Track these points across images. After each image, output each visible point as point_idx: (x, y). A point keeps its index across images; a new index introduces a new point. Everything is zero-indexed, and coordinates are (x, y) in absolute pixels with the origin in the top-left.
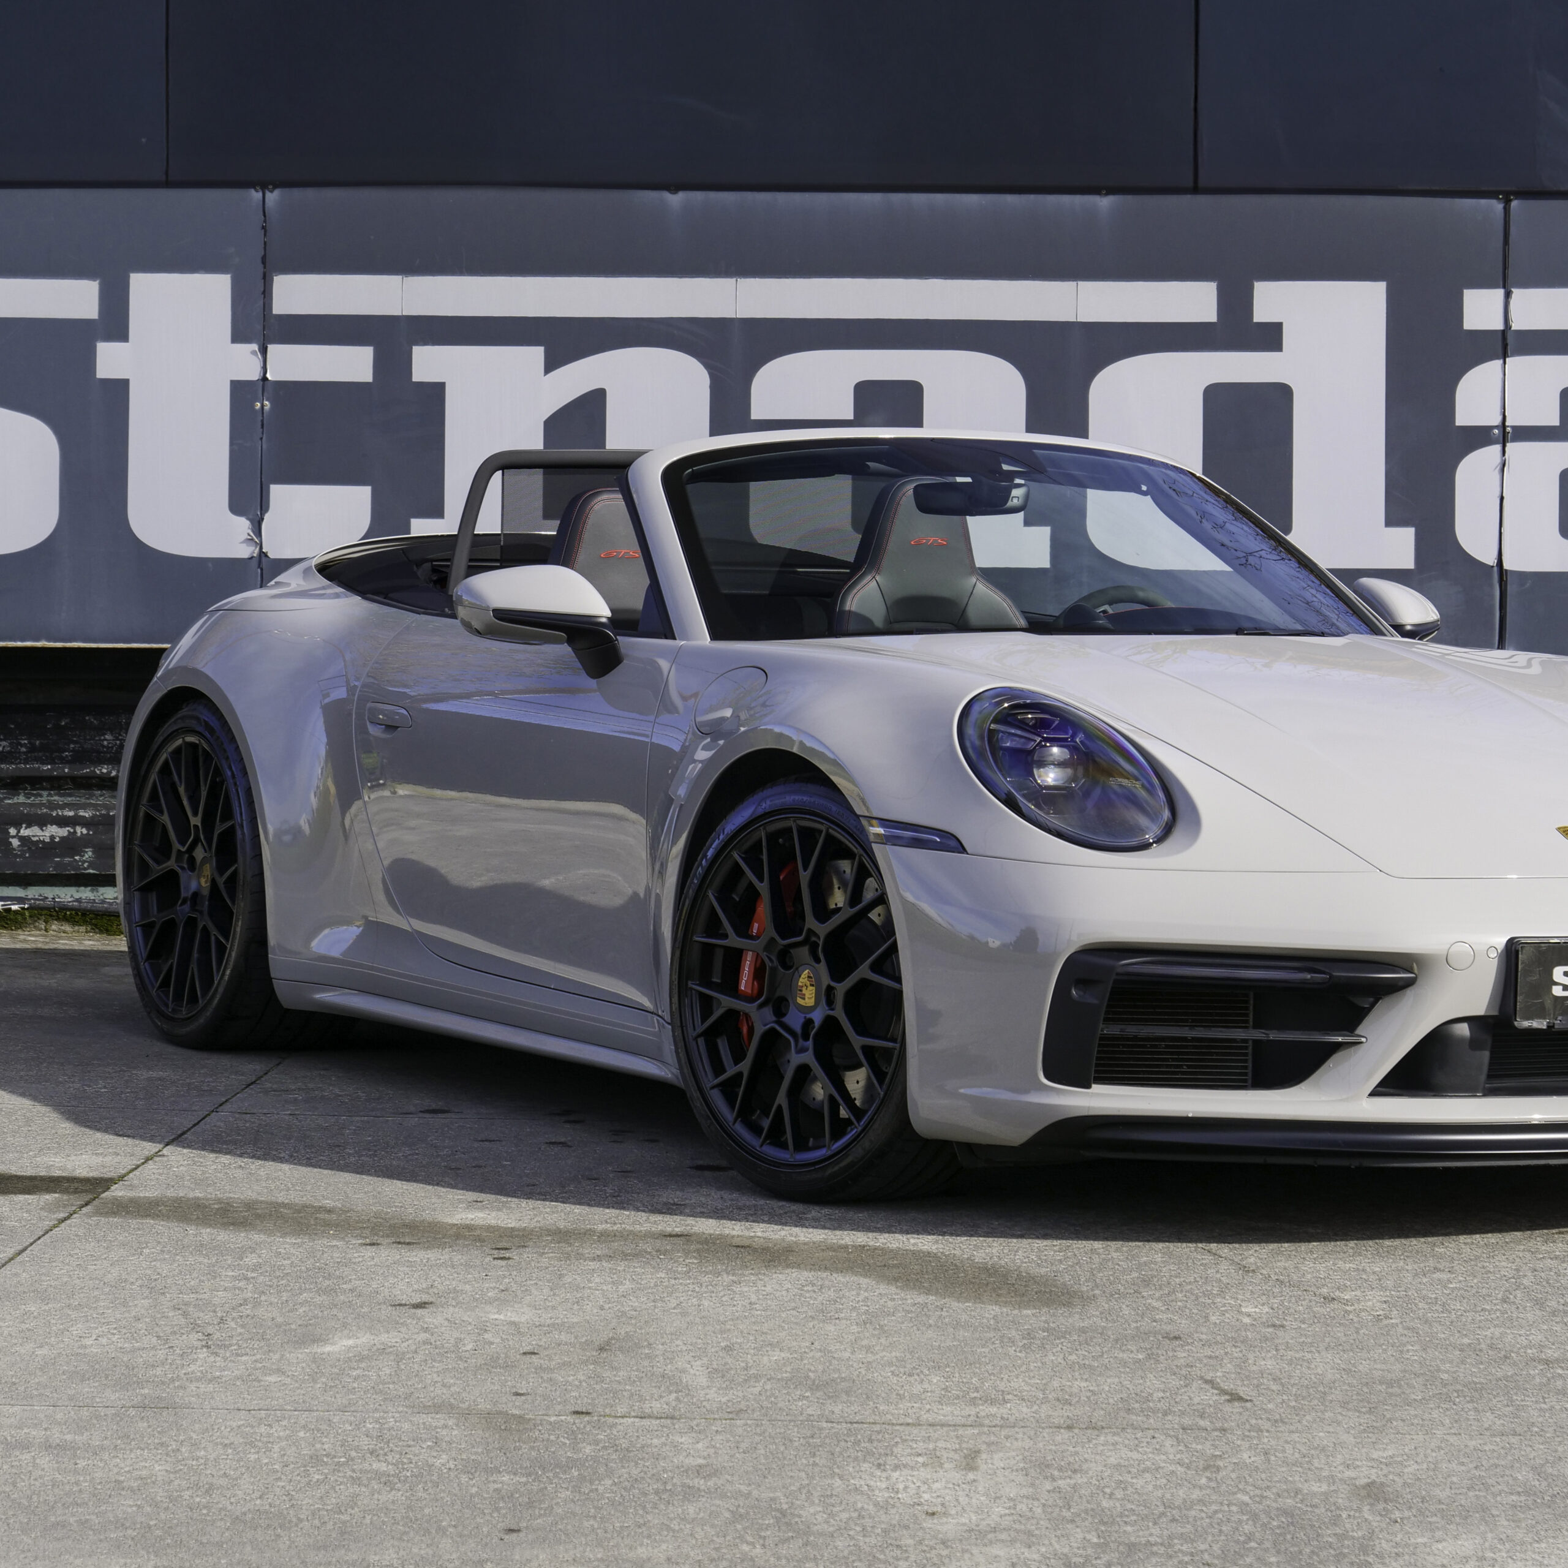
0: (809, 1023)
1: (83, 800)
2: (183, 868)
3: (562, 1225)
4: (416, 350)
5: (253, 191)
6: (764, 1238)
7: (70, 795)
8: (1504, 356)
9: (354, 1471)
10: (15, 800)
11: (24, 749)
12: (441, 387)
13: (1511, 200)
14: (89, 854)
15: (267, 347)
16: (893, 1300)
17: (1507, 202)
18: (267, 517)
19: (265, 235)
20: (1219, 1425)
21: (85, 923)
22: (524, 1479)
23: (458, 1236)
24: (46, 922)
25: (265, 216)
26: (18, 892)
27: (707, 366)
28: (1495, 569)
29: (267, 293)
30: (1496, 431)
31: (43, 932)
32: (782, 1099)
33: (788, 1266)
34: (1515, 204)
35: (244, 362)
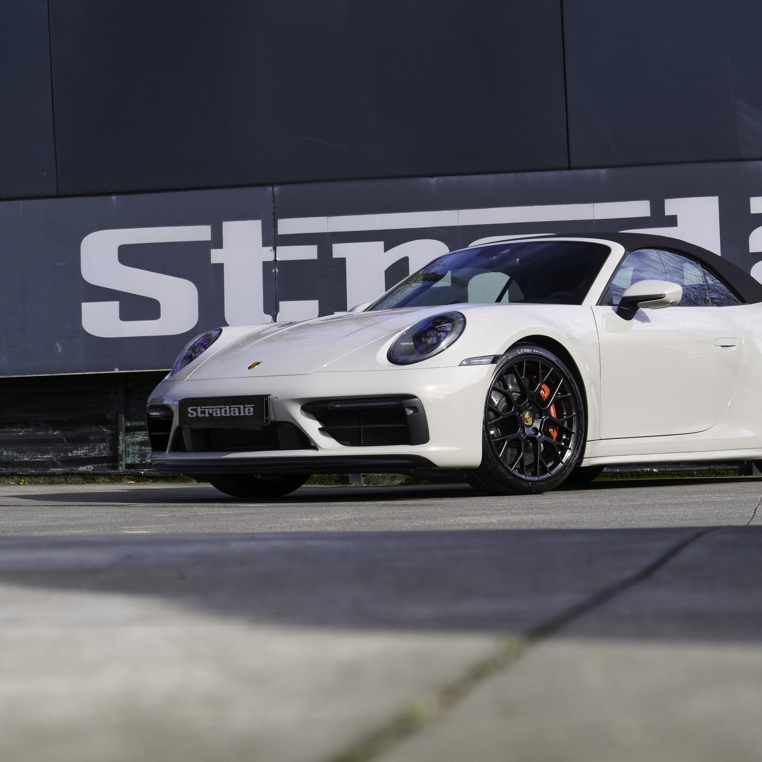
4: (333, 245)
5: (269, 187)
12: (344, 259)
15: (276, 248)
18: (278, 314)
19: (274, 204)
25: (274, 196)
27: (448, 245)
29: (276, 226)
35: (268, 254)
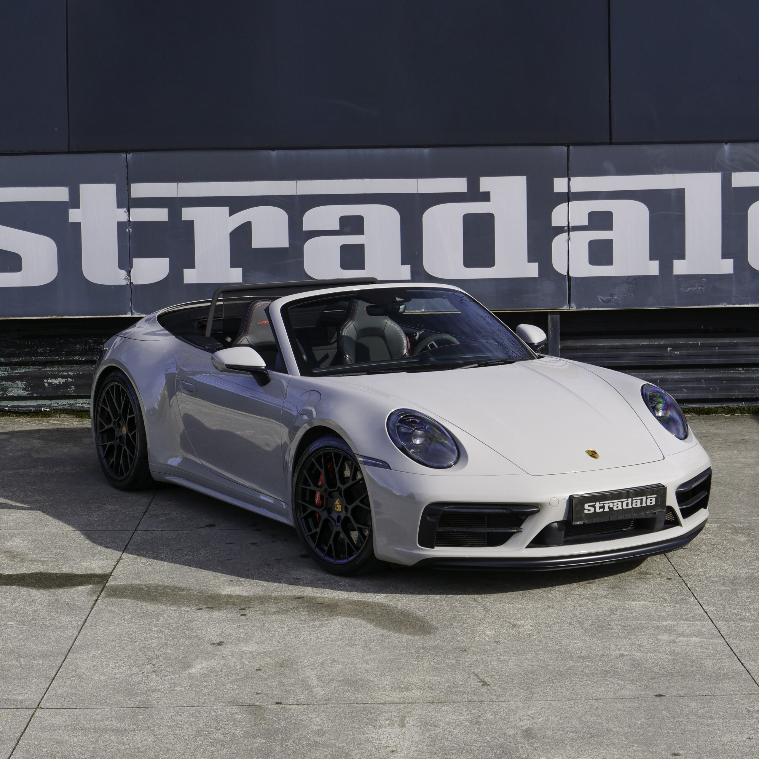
0: (339, 517)
1: (70, 369)
2: (116, 427)
3: (261, 593)
4: (183, 209)
5: (122, 154)
6: (328, 598)
7: (65, 367)
8: (568, 201)
9: (211, 739)
10: (46, 369)
11: (48, 351)
12: (192, 222)
13: (570, 146)
14: (73, 388)
15: (130, 209)
16: (373, 632)
17: (568, 147)
18: (132, 270)
19: (128, 170)
20: (480, 699)
21: (73, 414)
22: (264, 741)
23: (227, 603)
24: (59, 414)
25: (127, 162)
26: (47, 402)
27: (287, 212)
28: (567, 276)
29: (129, 190)
30: (566, 228)
31: (58, 418)
32: (331, 542)
33: (337, 615)
34: (571, 147)
35: (122, 215)
